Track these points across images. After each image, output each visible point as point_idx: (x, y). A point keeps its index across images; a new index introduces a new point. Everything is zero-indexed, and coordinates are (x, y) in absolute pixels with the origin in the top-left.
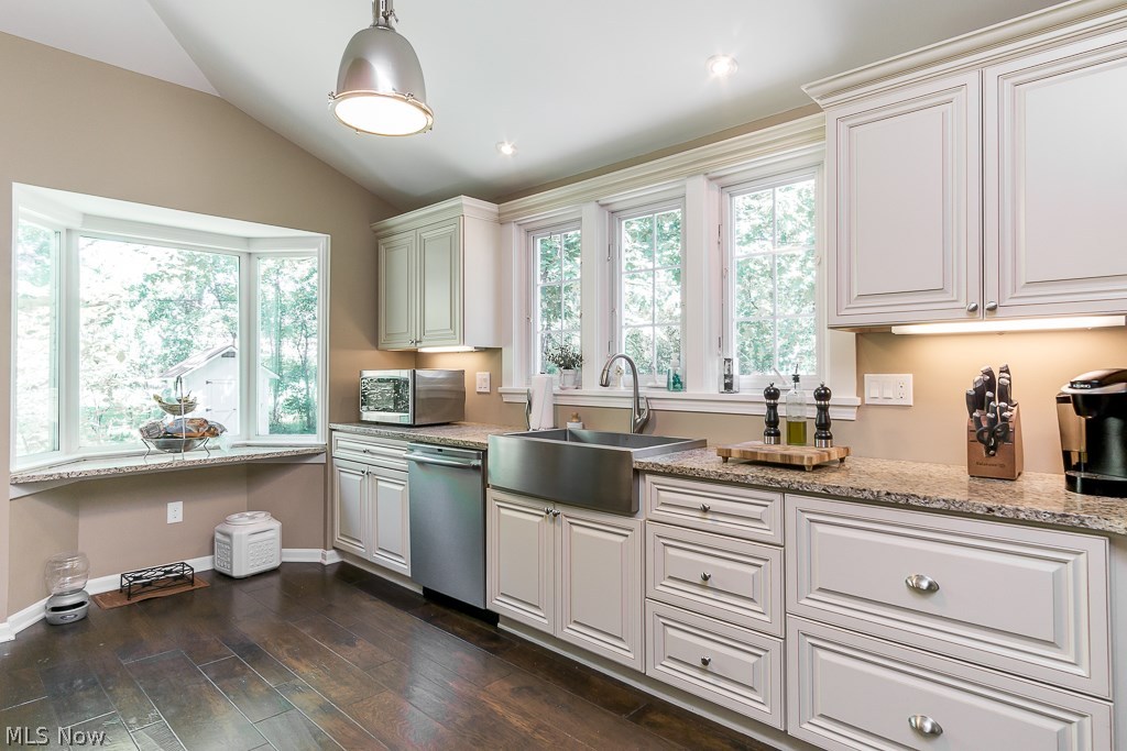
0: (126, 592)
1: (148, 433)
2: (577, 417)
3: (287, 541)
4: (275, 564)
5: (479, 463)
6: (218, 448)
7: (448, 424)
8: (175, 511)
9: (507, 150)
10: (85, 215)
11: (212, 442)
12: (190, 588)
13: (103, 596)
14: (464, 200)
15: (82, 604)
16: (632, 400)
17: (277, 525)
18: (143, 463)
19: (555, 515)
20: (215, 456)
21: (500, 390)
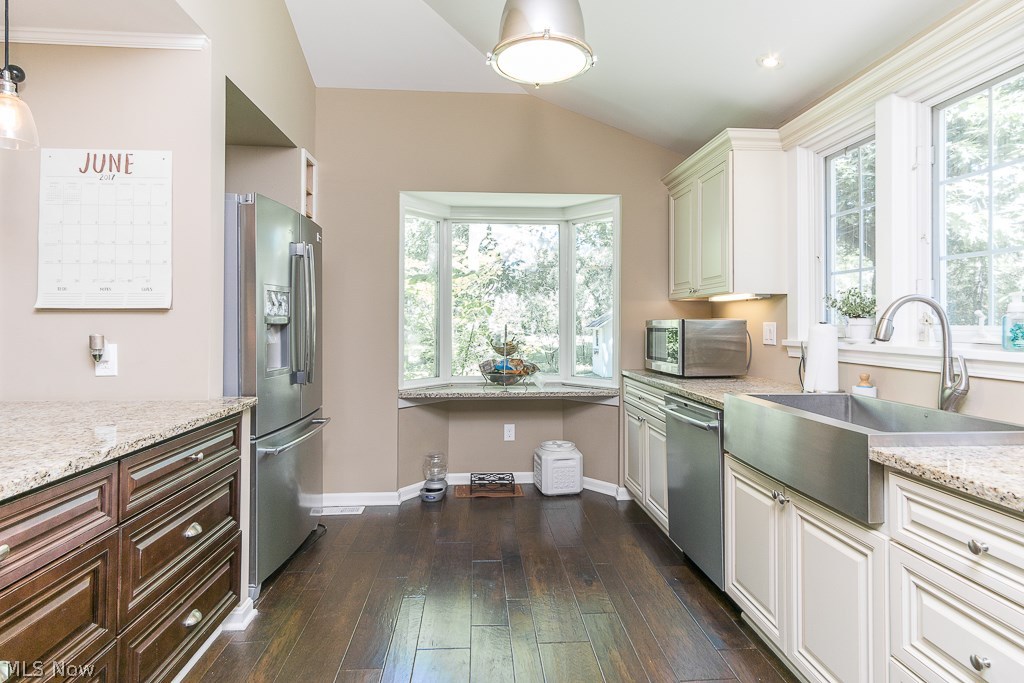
0: (472, 488)
1: (483, 367)
2: (867, 381)
3: (587, 472)
4: (577, 490)
5: (715, 423)
6: (533, 384)
7: (729, 377)
8: (509, 431)
9: (771, 62)
10: (452, 207)
11: (528, 379)
12: (511, 495)
13: (459, 487)
14: (731, 132)
15: (441, 489)
16: (941, 362)
17: (578, 456)
18: (482, 392)
19: (782, 502)
20: (532, 390)
21: (784, 342)
